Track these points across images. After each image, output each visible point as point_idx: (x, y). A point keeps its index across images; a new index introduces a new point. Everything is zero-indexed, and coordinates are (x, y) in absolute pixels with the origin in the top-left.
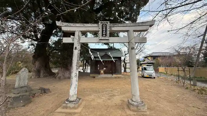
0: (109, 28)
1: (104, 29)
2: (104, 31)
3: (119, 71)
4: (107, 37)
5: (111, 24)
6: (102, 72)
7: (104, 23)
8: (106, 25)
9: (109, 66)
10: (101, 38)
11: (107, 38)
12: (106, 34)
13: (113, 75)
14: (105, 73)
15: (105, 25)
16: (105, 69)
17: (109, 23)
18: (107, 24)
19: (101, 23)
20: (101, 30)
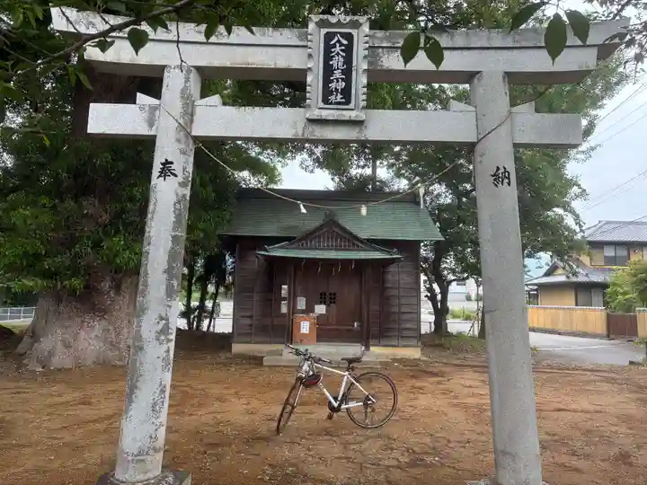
0: (365, 57)
1: (337, 62)
2: (338, 74)
3: (408, 326)
4: (352, 105)
5: (380, 34)
6: (305, 327)
7: (339, 24)
8: (349, 37)
9: (349, 293)
10: (316, 113)
11: (352, 115)
12: (346, 93)
13: (367, 348)
14: (325, 332)
15: (343, 35)
16: (321, 309)
17: (366, 28)
18: (354, 32)
19: (321, 24)
20: (317, 65)
